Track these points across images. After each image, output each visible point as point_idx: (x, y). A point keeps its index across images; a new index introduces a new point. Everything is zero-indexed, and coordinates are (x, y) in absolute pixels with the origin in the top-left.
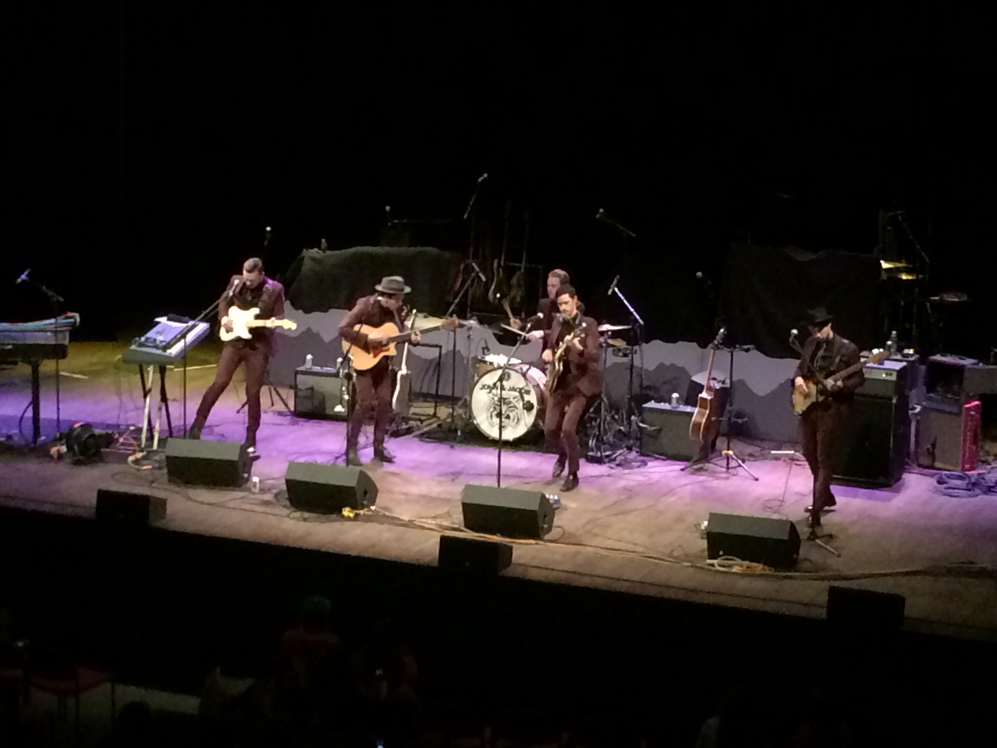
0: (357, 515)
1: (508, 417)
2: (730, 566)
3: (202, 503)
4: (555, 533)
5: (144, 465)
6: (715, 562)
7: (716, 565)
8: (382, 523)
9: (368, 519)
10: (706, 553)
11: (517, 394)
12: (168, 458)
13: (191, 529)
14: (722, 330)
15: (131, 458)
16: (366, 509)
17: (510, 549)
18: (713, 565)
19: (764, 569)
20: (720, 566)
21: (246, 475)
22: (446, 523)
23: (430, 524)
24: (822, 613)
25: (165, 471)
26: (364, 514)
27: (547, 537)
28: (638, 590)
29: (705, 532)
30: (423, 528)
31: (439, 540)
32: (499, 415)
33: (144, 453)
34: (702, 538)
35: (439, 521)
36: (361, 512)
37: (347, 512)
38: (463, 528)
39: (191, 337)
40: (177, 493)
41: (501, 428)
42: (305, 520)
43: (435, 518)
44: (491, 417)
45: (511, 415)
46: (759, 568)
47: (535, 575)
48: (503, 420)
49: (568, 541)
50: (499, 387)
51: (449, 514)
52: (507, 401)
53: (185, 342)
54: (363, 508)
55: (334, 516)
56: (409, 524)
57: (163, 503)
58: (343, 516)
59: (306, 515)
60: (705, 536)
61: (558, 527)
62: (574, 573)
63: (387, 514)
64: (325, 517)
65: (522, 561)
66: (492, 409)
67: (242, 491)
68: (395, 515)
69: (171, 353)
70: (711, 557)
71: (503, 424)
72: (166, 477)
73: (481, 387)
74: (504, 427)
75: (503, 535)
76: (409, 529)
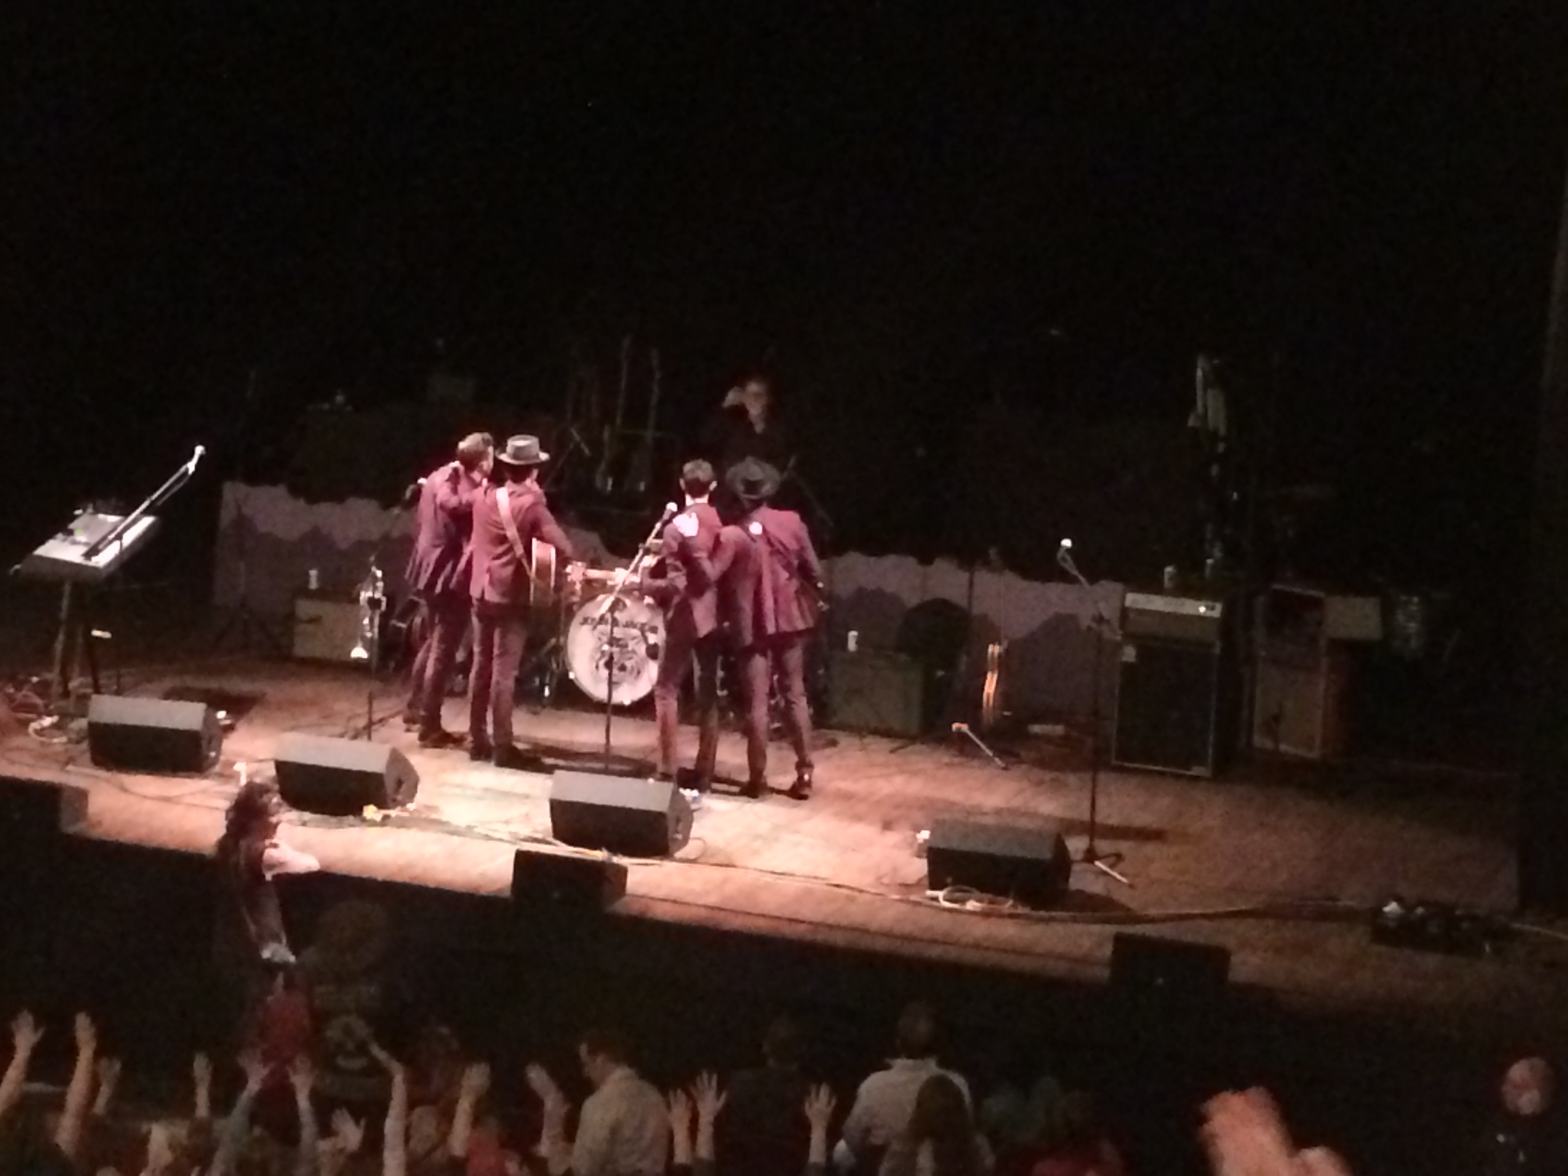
0: (386, 818)
1: (623, 668)
2: (963, 901)
3: (145, 797)
4: (689, 850)
5: (54, 737)
6: (940, 894)
7: (941, 899)
8: (423, 829)
9: (402, 824)
10: (926, 882)
11: (636, 632)
12: (91, 725)
13: (129, 836)
15: (34, 726)
16: (399, 808)
17: (623, 872)
18: (936, 899)
19: (1013, 906)
20: (946, 900)
21: (213, 754)
22: (525, 832)
23: (503, 832)
24: (1104, 973)
25: (85, 745)
26: (397, 816)
27: (678, 854)
28: (821, 937)
29: (926, 848)
30: (488, 838)
31: (512, 857)
32: (609, 665)
33: (55, 719)
34: (919, 856)
35: (513, 828)
36: (393, 813)
37: (370, 812)
38: (551, 839)
39: (129, 537)
40: (107, 781)
41: (611, 684)
42: (304, 824)
43: (507, 822)
44: (597, 667)
45: (629, 664)
46: (1008, 905)
47: (663, 912)
48: (615, 671)
49: (714, 862)
50: (610, 620)
51: (527, 817)
52: (621, 643)
53: (121, 544)
54: (393, 808)
55: (351, 818)
56: (466, 832)
57: (82, 795)
58: (364, 820)
59: (307, 816)
60: (925, 854)
61: (698, 839)
62: (721, 909)
63: (434, 816)
64: (334, 820)
65: (641, 891)
66: (598, 655)
67: (206, 777)
68: (444, 819)
69: (97, 562)
70: (933, 887)
71: (614, 679)
72: (87, 756)
73: (581, 620)
74: (617, 683)
75: (614, 849)
76: (468, 839)
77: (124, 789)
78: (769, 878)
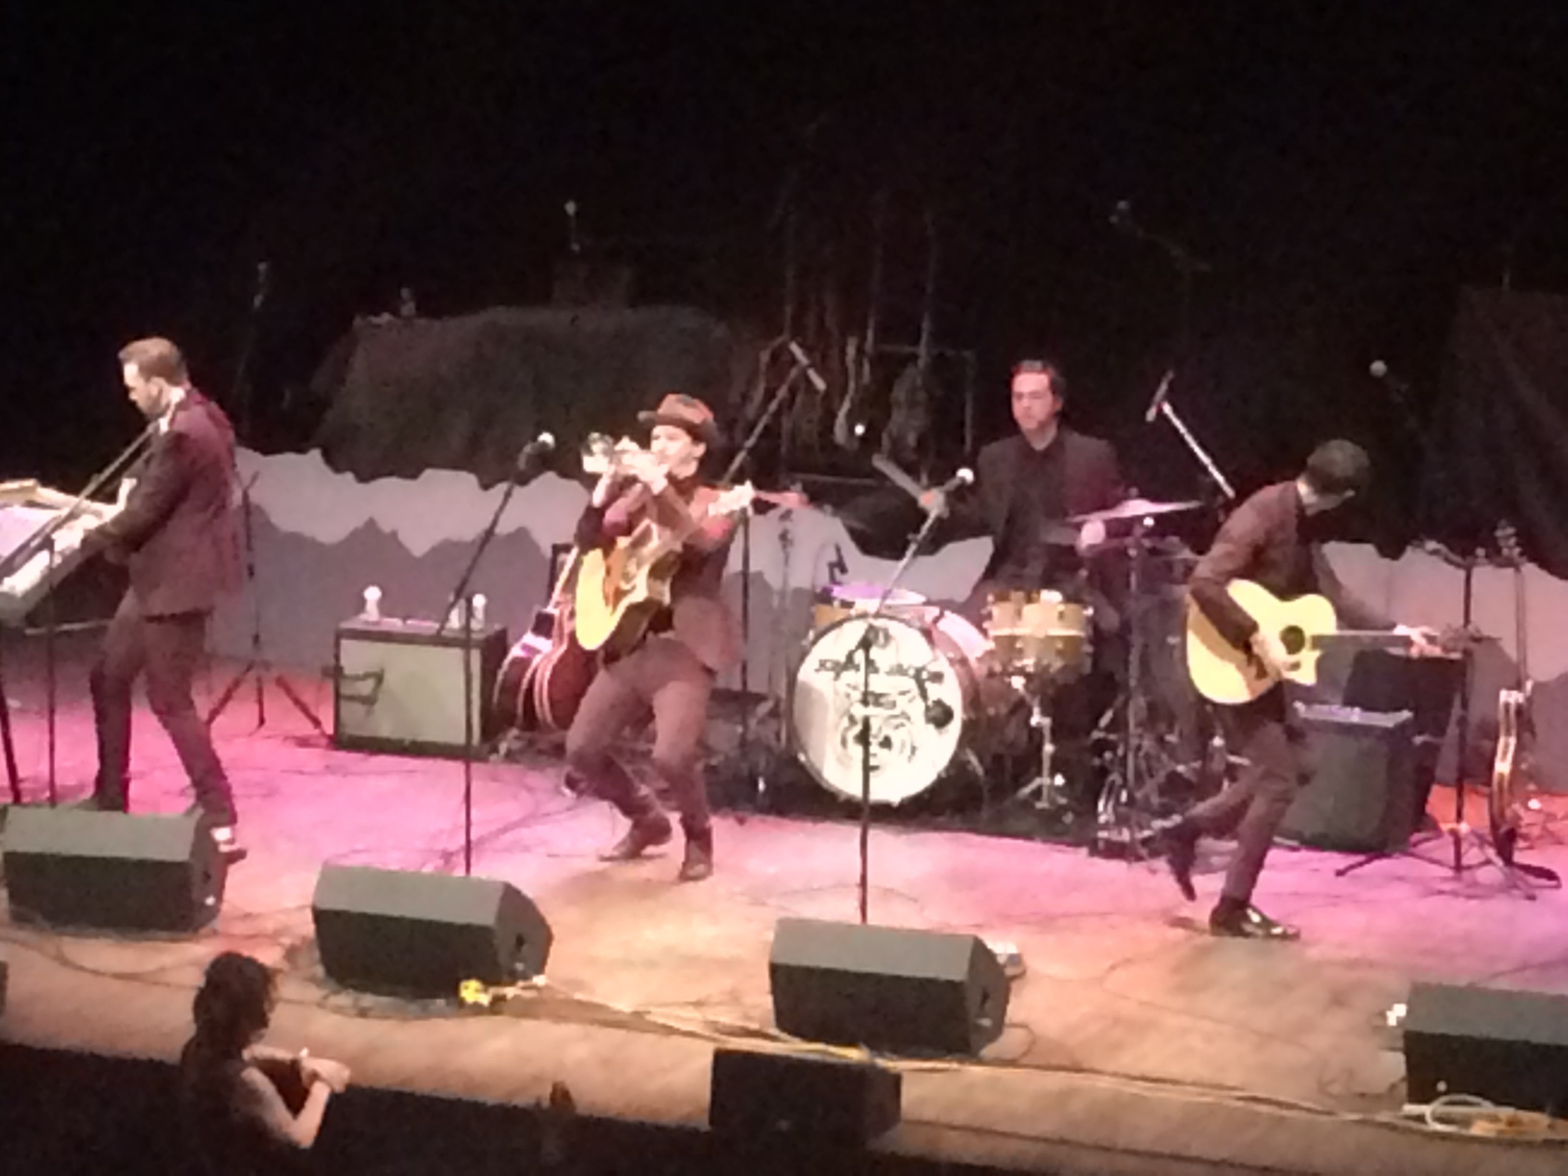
0: (498, 1000)
1: (886, 743)
2: (1466, 1122)
3: (96, 973)
4: (1010, 1041)
6: (1426, 1110)
7: (1428, 1118)
8: (561, 1019)
9: (526, 1010)
10: (1403, 1089)
11: (909, 682)
12: (8, 857)
13: (72, 1040)
16: (521, 984)
17: (896, 1080)
18: (1420, 1118)
19: (1551, 1127)
20: (1437, 1119)
21: (210, 900)
22: (728, 1018)
23: (688, 1020)
26: (516, 997)
27: (987, 1052)
29: (1400, 1032)
30: (670, 1031)
31: (707, 1061)
32: (864, 739)
34: (1393, 1049)
35: (710, 1014)
36: (510, 992)
37: (472, 992)
38: (774, 1031)
40: (34, 947)
41: (867, 769)
42: (363, 1013)
43: (698, 1004)
44: (844, 742)
45: (896, 738)
46: (1540, 1123)
47: (962, 1149)
48: (874, 748)
49: (1045, 1061)
50: (862, 665)
51: (734, 998)
52: (882, 700)
54: (512, 983)
55: (441, 1002)
56: (634, 1022)
58: (462, 1003)
59: (368, 1000)
60: (1400, 1044)
61: (1019, 1025)
62: (1063, 1142)
63: (578, 996)
64: (414, 1006)
65: (928, 1113)
66: (844, 724)
67: (200, 939)
68: (598, 998)
69: (12, 588)
70: (1415, 1099)
71: (873, 762)
73: (817, 665)
74: (876, 768)
75: (877, 1048)
76: (634, 1035)
77: (64, 961)
78: (1138, 1088)
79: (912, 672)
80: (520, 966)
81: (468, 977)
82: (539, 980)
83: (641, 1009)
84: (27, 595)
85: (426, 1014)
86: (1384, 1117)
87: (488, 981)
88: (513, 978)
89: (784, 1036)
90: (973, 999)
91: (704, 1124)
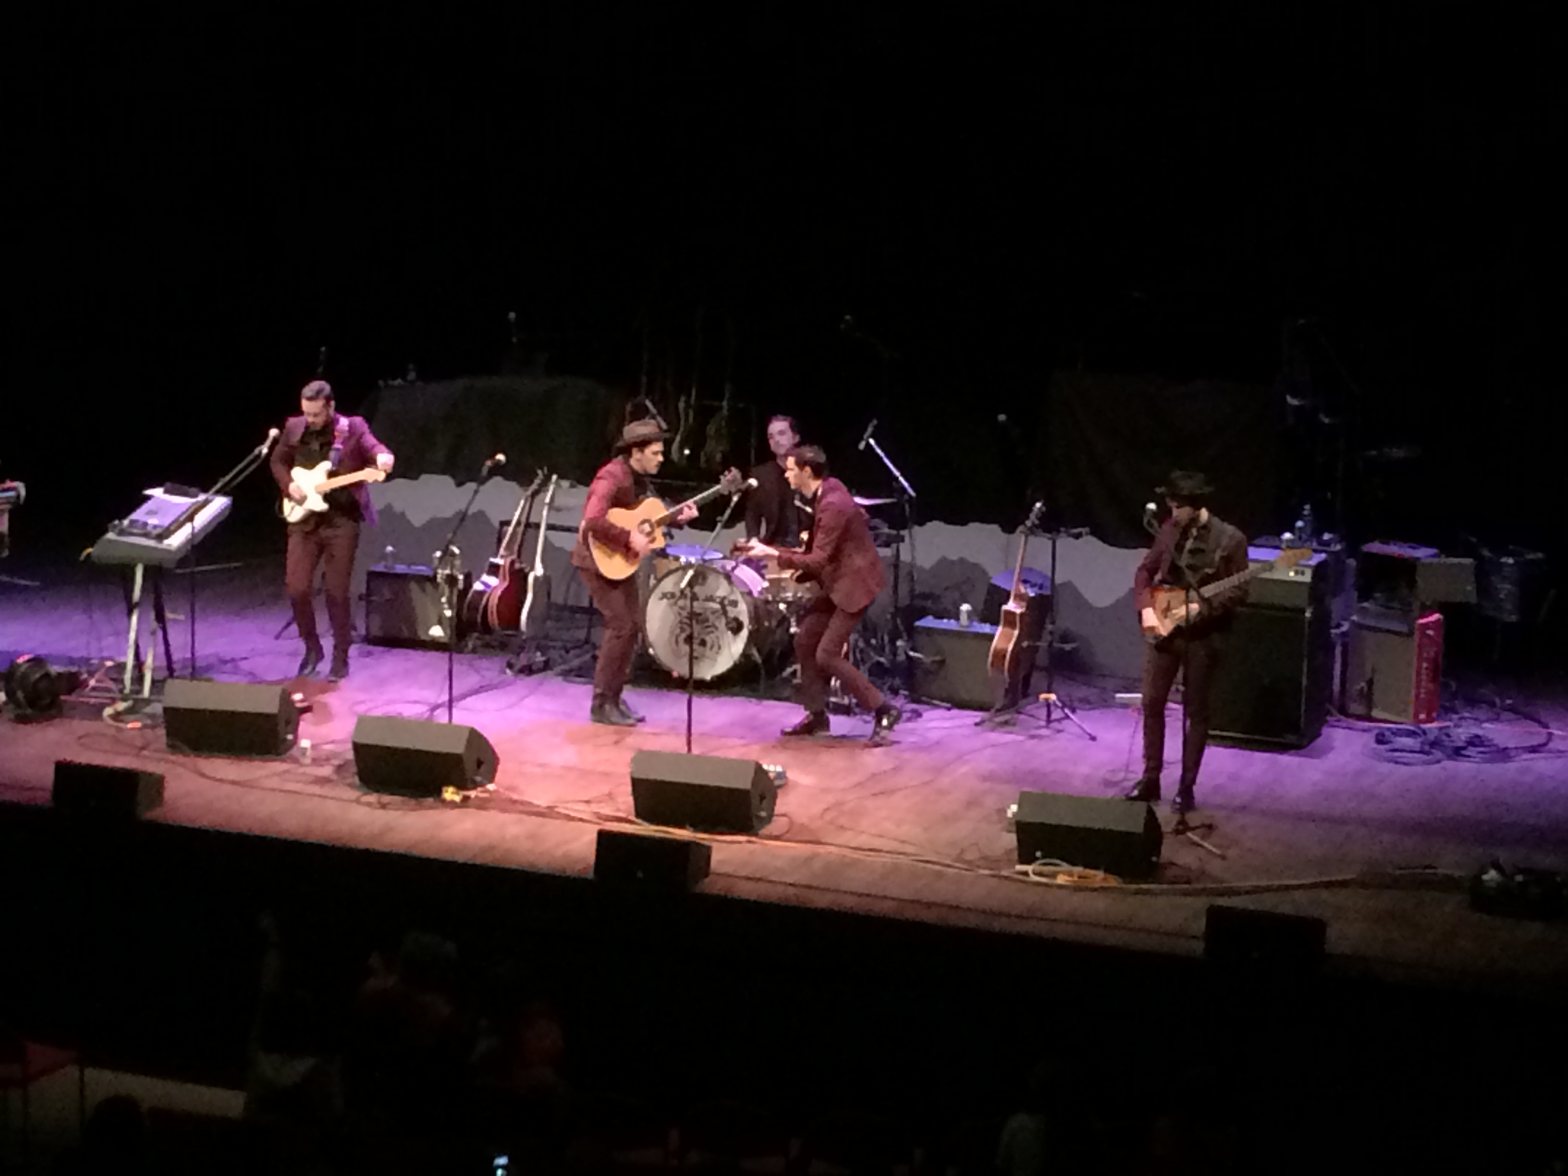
0: (466, 799)
1: (703, 643)
2: (1054, 875)
3: (221, 780)
4: (777, 825)
5: (127, 723)
6: (1029, 868)
7: (1030, 872)
8: (504, 811)
9: (482, 805)
11: (716, 606)
12: (166, 710)
13: (205, 821)
14: (1038, 505)
15: (108, 711)
16: (479, 789)
17: (709, 849)
18: (1026, 874)
19: (1105, 879)
20: (1035, 874)
21: (290, 737)
22: (607, 810)
23: (583, 810)
24: (1198, 947)
25: (162, 732)
26: (476, 797)
27: (764, 831)
28: (910, 914)
29: (1013, 821)
31: (594, 836)
32: (689, 640)
33: (129, 703)
34: (1009, 831)
35: (594, 808)
36: (473, 794)
37: (450, 794)
38: (632, 818)
39: (202, 518)
40: (182, 765)
41: (692, 659)
42: (383, 806)
45: (708, 639)
46: (1098, 876)
47: (747, 891)
48: (695, 646)
49: (799, 838)
50: (689, 595)
51: (610, 796)
52: (701, 618)
53: (193, 528)
54: (474, 788)
55: (430, 800)
56: (548, 813)
57: (158, 782)
58: (445, 803)
59: (386, 799)
60: (1014, 828)
61: (784, 815)
62: (809, 887)
63: (515, 797)
64: (413, 802)
66: (678, 631)
67: (284, 761)
68: (526, 798)
69: (170, 545)
70: (1022, 862)
71: (695, 654)
72: (164, 739)
73: (660, 595)
74: (697, 658)
75: (696, 828)
76: (548, 820)
77: (198, 773)
78: (855, 854)
79: (718, 600)
80: (478, 779)
81: (448, 784)
82: (491, 787)
83: (551, 804)
84: (179, 549)
85: (421, 807)
86: (1005, 873)
87: (461, 786)
88: (475, 785)
89: (639, 821)
90: (755, 801)
91: (591, 875)
